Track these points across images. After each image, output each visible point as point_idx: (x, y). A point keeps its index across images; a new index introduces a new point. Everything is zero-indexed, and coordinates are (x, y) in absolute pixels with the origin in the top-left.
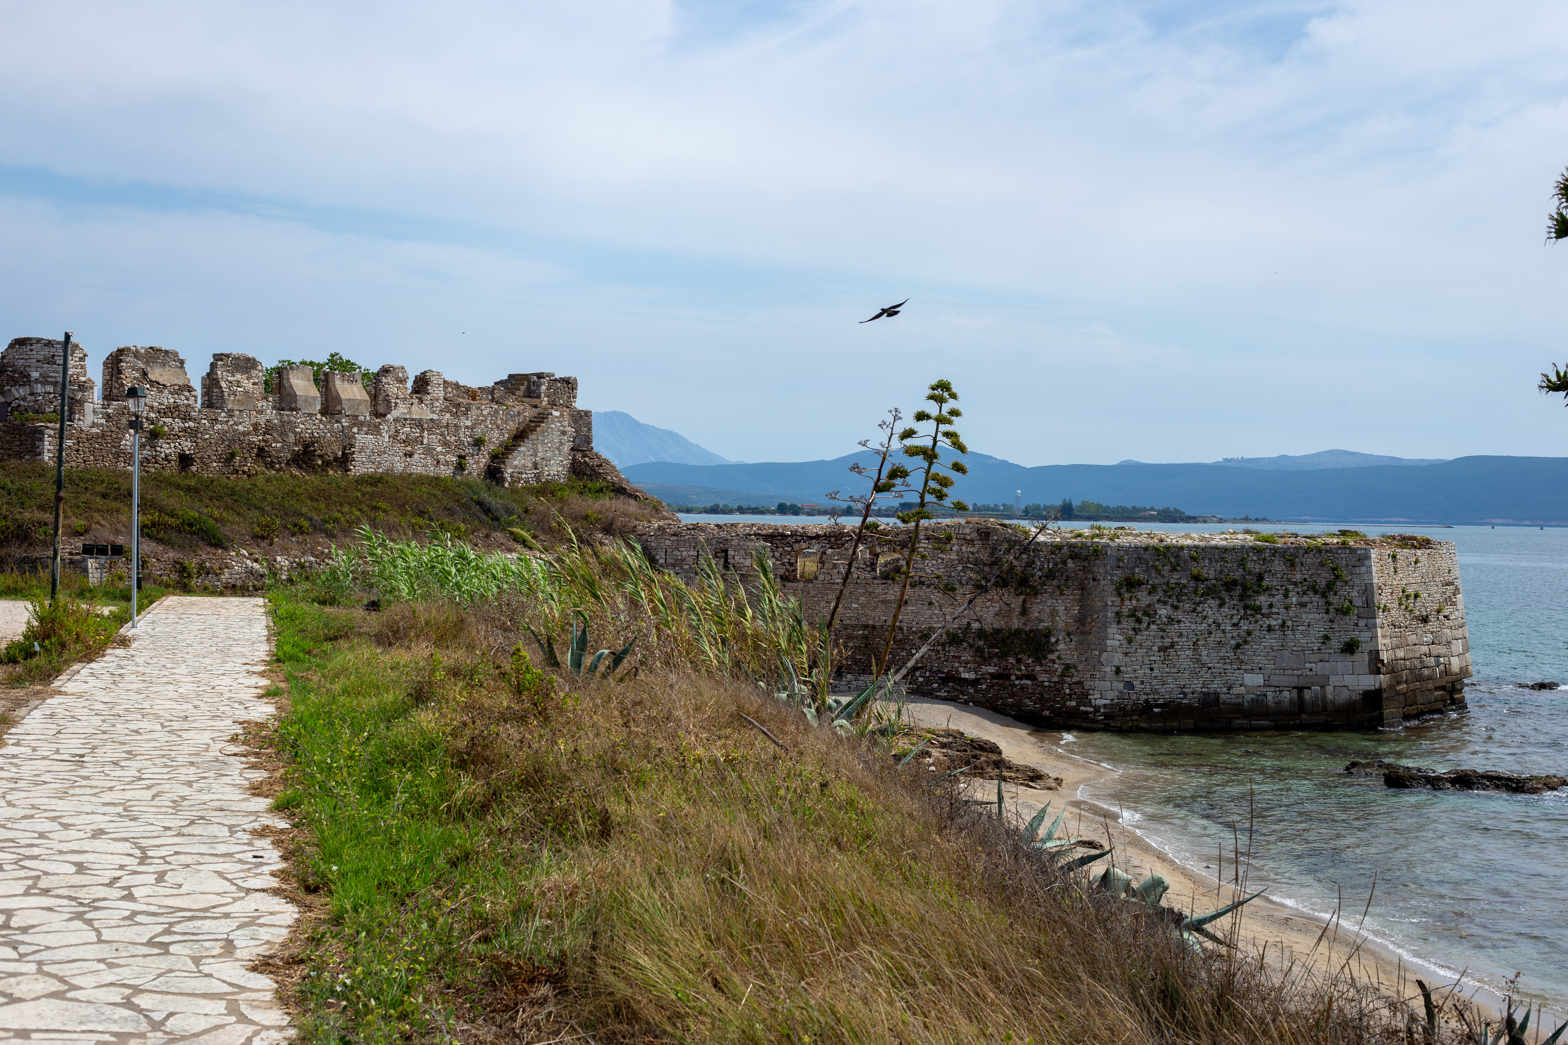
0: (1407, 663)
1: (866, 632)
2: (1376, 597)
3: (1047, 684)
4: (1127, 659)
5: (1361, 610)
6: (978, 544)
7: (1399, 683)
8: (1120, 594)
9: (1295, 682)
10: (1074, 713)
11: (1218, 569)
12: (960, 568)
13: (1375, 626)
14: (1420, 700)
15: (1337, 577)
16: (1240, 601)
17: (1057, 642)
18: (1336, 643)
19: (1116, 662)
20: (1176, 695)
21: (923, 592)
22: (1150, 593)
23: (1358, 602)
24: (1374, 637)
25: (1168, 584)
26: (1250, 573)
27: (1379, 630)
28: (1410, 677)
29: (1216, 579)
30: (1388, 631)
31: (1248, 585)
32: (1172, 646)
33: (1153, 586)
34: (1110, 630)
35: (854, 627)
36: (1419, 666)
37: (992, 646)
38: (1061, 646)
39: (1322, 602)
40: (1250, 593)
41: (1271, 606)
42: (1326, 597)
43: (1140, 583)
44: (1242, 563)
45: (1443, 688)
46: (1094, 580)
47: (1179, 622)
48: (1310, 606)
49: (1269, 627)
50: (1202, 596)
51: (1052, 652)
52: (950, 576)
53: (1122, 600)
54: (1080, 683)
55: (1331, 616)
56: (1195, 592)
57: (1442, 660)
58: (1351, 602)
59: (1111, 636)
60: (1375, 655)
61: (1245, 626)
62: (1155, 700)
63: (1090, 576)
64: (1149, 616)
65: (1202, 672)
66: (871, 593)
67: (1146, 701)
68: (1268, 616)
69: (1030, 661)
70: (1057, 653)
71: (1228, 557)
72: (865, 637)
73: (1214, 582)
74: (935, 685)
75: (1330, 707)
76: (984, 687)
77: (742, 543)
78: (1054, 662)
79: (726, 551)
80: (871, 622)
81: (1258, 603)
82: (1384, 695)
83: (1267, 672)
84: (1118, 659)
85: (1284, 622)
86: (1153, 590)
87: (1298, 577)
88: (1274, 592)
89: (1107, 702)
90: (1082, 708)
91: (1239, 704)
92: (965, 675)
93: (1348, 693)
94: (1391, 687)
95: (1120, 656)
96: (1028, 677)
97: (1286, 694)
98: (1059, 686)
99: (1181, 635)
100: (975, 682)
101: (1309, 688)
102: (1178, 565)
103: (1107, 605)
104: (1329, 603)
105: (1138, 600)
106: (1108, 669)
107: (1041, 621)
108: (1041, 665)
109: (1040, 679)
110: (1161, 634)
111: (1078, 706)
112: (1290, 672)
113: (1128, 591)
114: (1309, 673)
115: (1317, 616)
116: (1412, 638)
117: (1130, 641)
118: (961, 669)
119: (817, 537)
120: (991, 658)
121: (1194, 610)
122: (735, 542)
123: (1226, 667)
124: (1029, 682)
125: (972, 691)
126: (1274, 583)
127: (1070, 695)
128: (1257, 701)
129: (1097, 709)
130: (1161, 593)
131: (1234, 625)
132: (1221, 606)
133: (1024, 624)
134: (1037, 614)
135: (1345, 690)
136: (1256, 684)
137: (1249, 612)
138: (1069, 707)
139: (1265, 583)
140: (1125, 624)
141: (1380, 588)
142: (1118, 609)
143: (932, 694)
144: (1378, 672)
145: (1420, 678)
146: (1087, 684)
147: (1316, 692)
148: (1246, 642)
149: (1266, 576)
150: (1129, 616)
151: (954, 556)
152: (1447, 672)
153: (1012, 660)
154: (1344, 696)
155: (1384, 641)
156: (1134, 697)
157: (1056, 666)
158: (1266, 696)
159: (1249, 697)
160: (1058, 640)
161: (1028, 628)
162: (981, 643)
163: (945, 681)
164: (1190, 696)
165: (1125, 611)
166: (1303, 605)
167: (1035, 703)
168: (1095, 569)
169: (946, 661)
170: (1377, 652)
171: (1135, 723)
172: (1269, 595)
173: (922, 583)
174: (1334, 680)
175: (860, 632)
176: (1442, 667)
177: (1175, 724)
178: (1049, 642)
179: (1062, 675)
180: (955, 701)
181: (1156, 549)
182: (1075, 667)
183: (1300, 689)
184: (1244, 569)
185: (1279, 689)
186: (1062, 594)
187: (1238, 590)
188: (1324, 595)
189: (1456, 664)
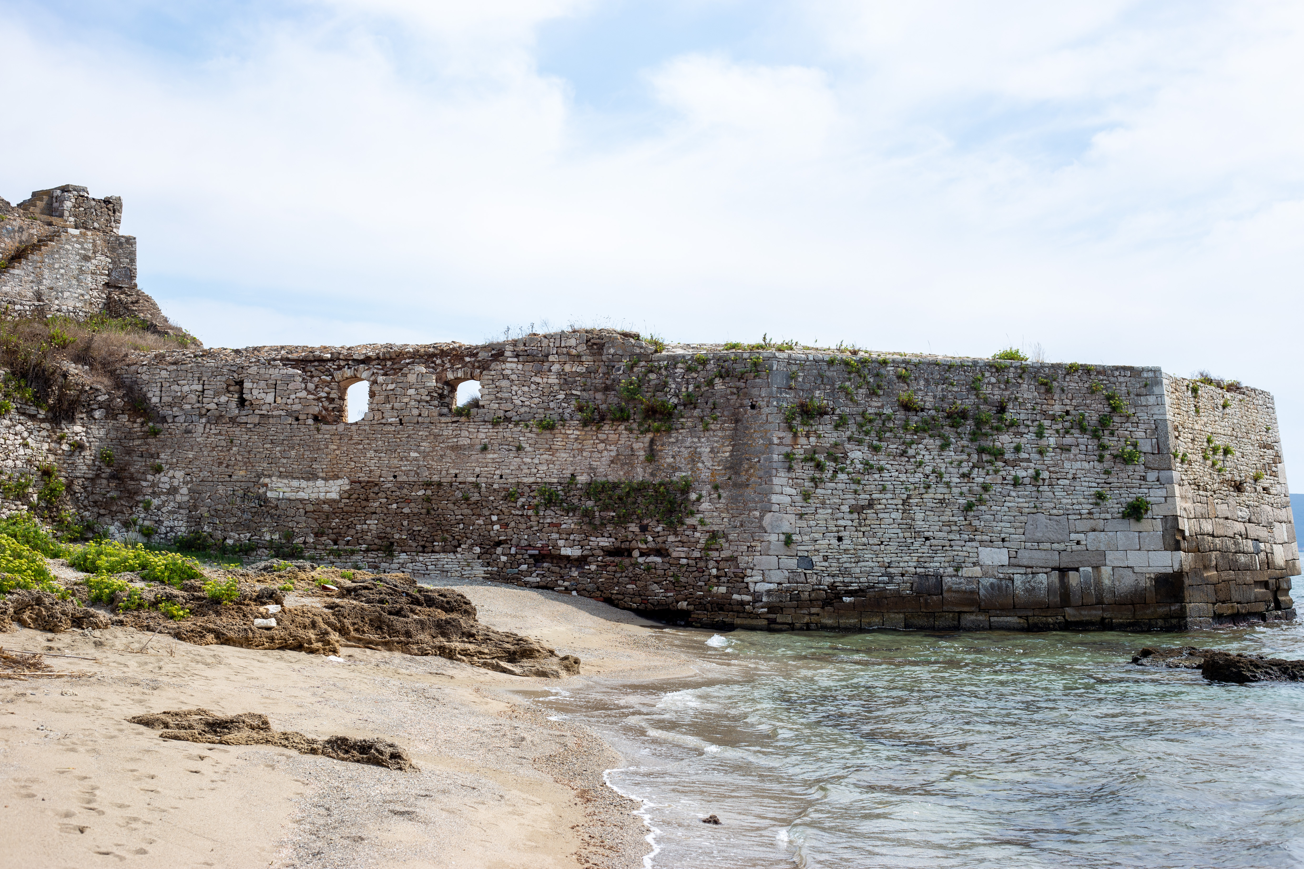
0: (1217, 541)
1: (429, 492)
2: (1172, 441)
3: (684, 561)
4: (803, 524)
5: (1150, 457)
6: (588, 360)
7: (1206, 568)
8: (790, 428)
9: (1055, 559)
10: (722, 605)
11: (939, 394)
12: (561, 396)
13: (1171, 481)
14: (1236, 596)
15: (1114, 409)
16: (972, 440)
17: (698, 500)
18: (1114, 505)
19: (786, 528)
20: (877, 577)
21: (509, 432)
22: (836, 427)
23: (1145, 446)
24: (1169, 497)
25: (863, 414)
26: (986, 401)
27: (1176, 487)
28: (1221, 562)
29: (936, 409)
30: (1189, 491)
31: (984, 417)
32: (870, 505)
33: (841, 417)
34: (776, 480)
35: (412, 485)
36: (1233, 548)
37: (606, 508)
38: (705, 506)
39: (1093, 445)
40: (986, 429)
41: (1018, 449)
42: (1099, 438)
43: (822, 412)
44: (974, 388)
45: (1266, 584)
46: (753, 407)
47: (881, 470)
48: (1074, 450)
49: (1016, 479)
50: (916, 431)
51: (692, 514)
52: (548, 408)
53: (795, 435)
54: (732, 559)
55: (1106, 465)
56: (905, 428)
57: (1262, 545)
58: (1135, 445)
59: (777, 489)
60: (1171, 524)
61: (979, 477)
62: (846, 584)
63: (747, 402)
64: (835, 460)
65: (917, 545)
66: (436, 436)
67: (832, 586)
68: (1015, 464)
69: (659, 529)
70: (699, 516)
71: (952, 376)
72: (428, 500)
73: (933, 412)
74: (524, 567)
75: (1108, 598)
76: (593, 567)
77: (262, 371)
78: (694, 528)
79: (240, 383)
80: (436, 478)
81: (998, 444)
82: (1187, 582)
83: (1014, 545)
84: (788, 523)
85: (1037, 474)
86: (841, 424)
87: (1057, 409)
88: (1022, 429)
89: (772, 586)
90: (735, 597)
91: (972, 592)
92: (566, 552)
93: (1134, 577)
94: (1195, 571)
95: (792, 518)
96: (659, 552)
97: (1042, 577)
98: (702, 564)
99: (884, 490)
100: (581, 561)
101: (1077, 570)
102: (879, 387)
103: (771, 443)
104: (1103, 447)
105: (819, 437)
106: (773, 538)
107: (676, 469)
108: (676, 534)
109: (675, 555)
110: (854, 486)
111: (730, 593)
112: (1047, 546)
113: (804, 424)
114: (1075, 547)
115: (1085, 465)
116: (1222, 509)
117: (806, 497)
118: (561, 543)
119: (367, 360)
120: (603, 525)
121: (904, 453)
122: (253, 370)
123: (951, 536)
124: (659, 560)
125: (575, 574)
126: (1022, 417)
127: (717, 577)
128: (1000, 587)
129: (757, 598)
130: (853, 428)
131: (964, 476)
132: (943, 448)
133: (652, 474)
134: (669, 460)
135: (1129, 572)
136: (997, 563)
137: (985, 457)
138: (716, 595)
139: (1007, 416)
140: (799, 472)
141: (1176, 429)
142: (788, 449)
143: (518, 579)
144: (1177, 547)
145: (1234, 567)
146: (743, 560)
147: (1086, 575)
148: (981, 501)
149: (1010, 405)
150: (806, 460)
151: (553, 380)
152: (1269, 564)
153: (634, 527)
154: (1127, 581)
155: (1185, 505)
156: (813, 579)
157: (697, 535)
158: (1012, 580)
159: (986, 582)
160: (700, 497)
161: (657, 481)
162: (590, 504)
163: (538, 559)
164: (898, 579)
165: (799, 453)
166: (1065, 449)
167: (666, 590)
168: (755, 392)
169: (541, 531)
170: (1175, 518)
171: (814, 619)
172: (1015, 434)
173: (508, 420)
174: (1113, 558)
175: (420, 493)
176: (1262, 555)
177: (876, 620)
178: (687, 499)
179: (707, 549)
180: (552, 589)
181: (847, 364)
182: (725, 536)
183: (1063, 571)
184: (977, 396)
185: (1031, 570)
186: (706, 429)
187: (969, 425)
188: (1095, 435)
189: (1280, 556)
